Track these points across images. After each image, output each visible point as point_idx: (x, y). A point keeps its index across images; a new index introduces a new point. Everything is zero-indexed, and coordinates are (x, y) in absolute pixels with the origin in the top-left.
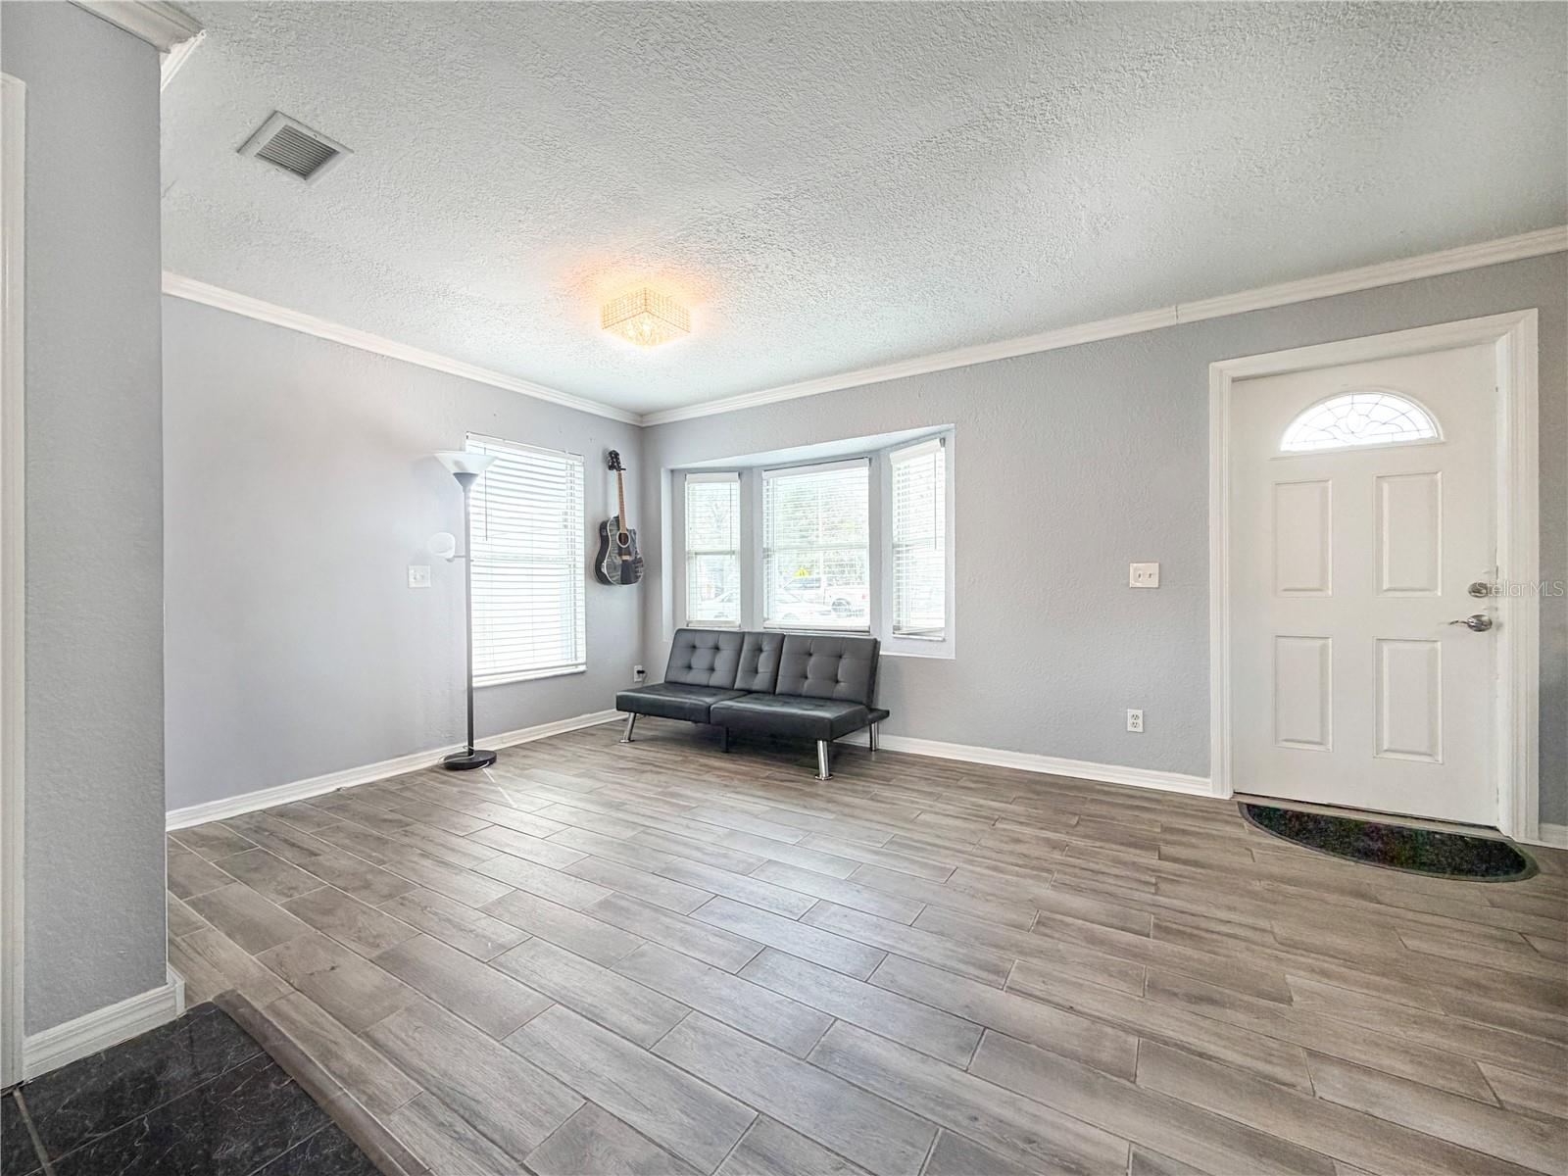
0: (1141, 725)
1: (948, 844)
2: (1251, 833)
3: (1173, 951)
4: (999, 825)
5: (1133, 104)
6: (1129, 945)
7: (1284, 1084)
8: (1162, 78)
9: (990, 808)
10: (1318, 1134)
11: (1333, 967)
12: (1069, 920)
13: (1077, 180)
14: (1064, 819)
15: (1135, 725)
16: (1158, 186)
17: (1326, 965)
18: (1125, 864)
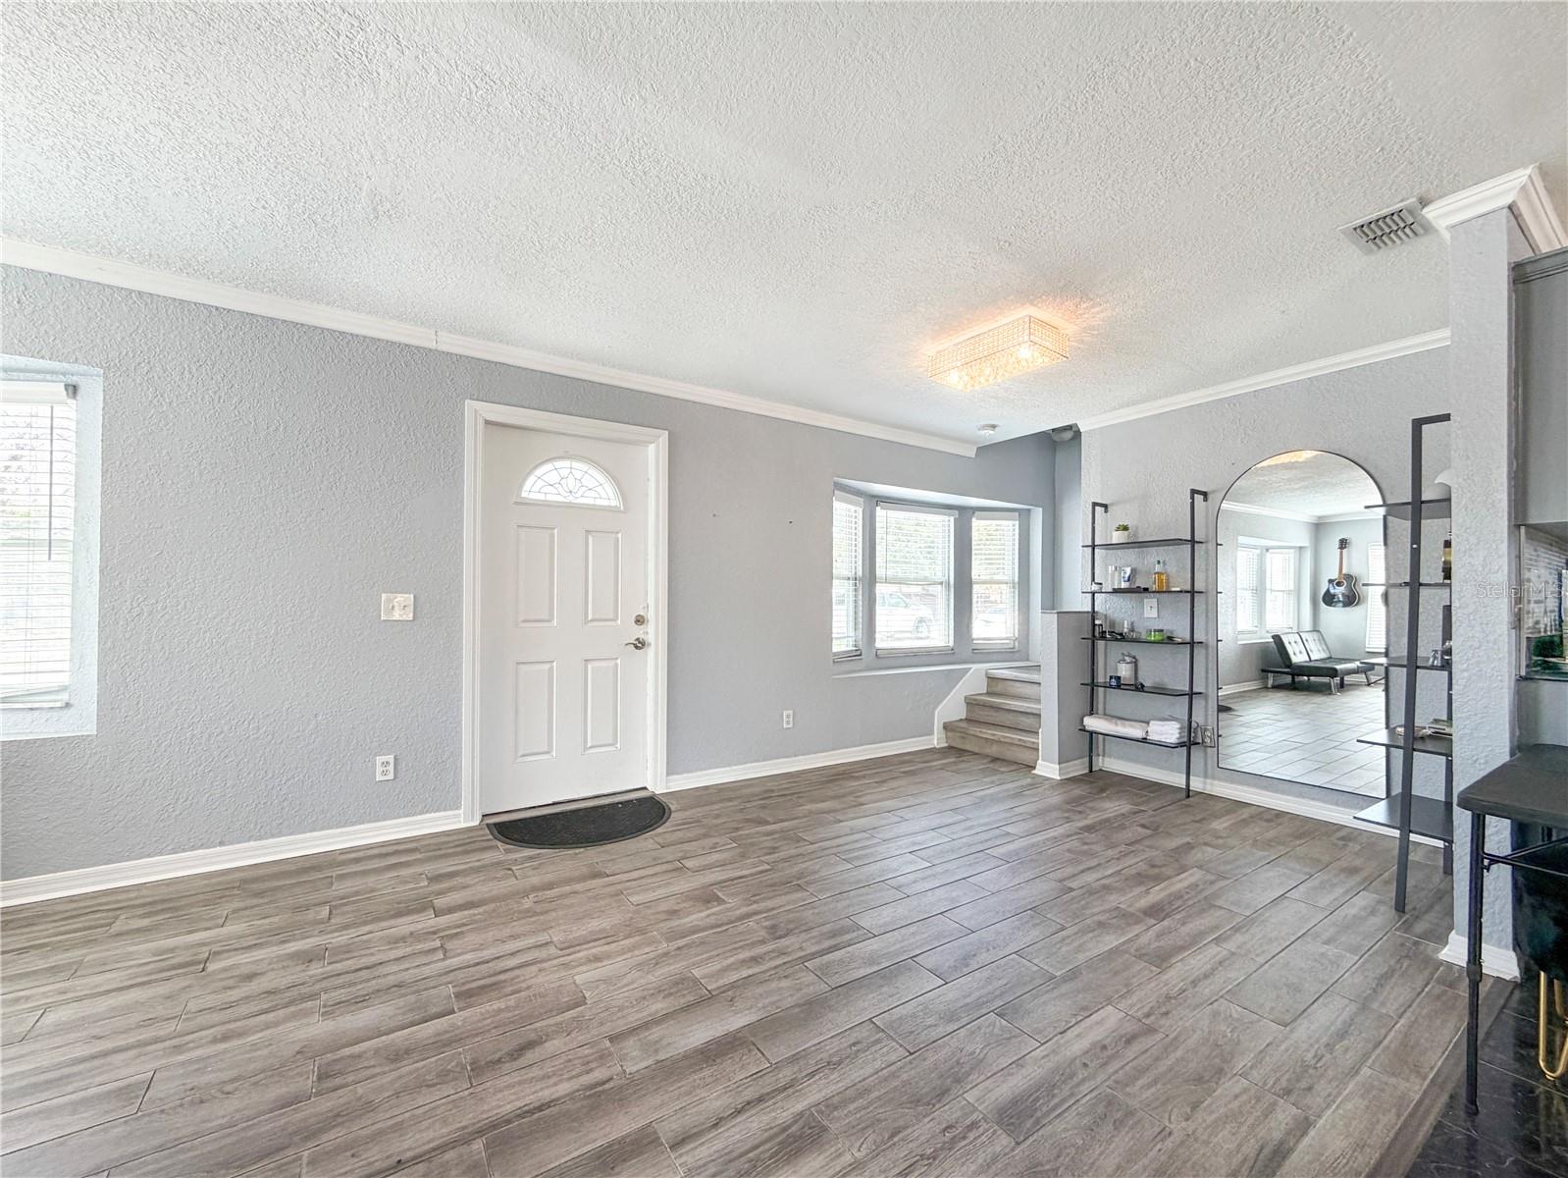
0: (392, 771)
1: (121, 1042)
2: (507, 851)
3: (482, 1014)
4: (211, 967)
5: (455, 108)
6: (439, 1034)
7: (604, 1083)
8: (489, 105)
9: (188, 947)
10: (637, 1109)
11: (599, 949)
12: (357, 1049)
13: (369, 143)
14: (311, 915)
15: (384, 773)
16: (454, 206)
17: (594, 951)
18: (403, 939)
